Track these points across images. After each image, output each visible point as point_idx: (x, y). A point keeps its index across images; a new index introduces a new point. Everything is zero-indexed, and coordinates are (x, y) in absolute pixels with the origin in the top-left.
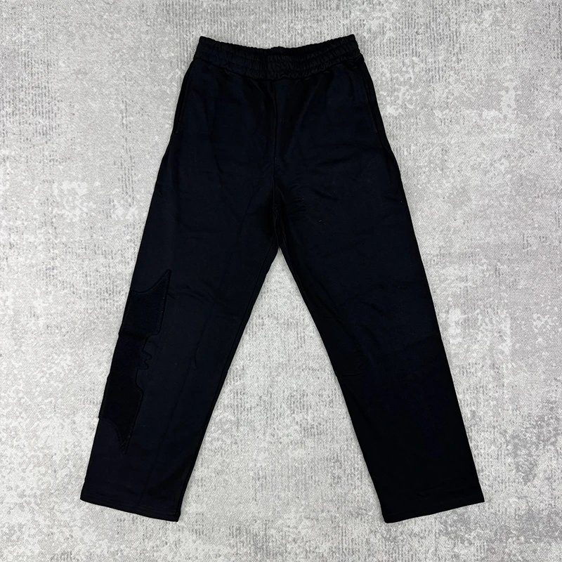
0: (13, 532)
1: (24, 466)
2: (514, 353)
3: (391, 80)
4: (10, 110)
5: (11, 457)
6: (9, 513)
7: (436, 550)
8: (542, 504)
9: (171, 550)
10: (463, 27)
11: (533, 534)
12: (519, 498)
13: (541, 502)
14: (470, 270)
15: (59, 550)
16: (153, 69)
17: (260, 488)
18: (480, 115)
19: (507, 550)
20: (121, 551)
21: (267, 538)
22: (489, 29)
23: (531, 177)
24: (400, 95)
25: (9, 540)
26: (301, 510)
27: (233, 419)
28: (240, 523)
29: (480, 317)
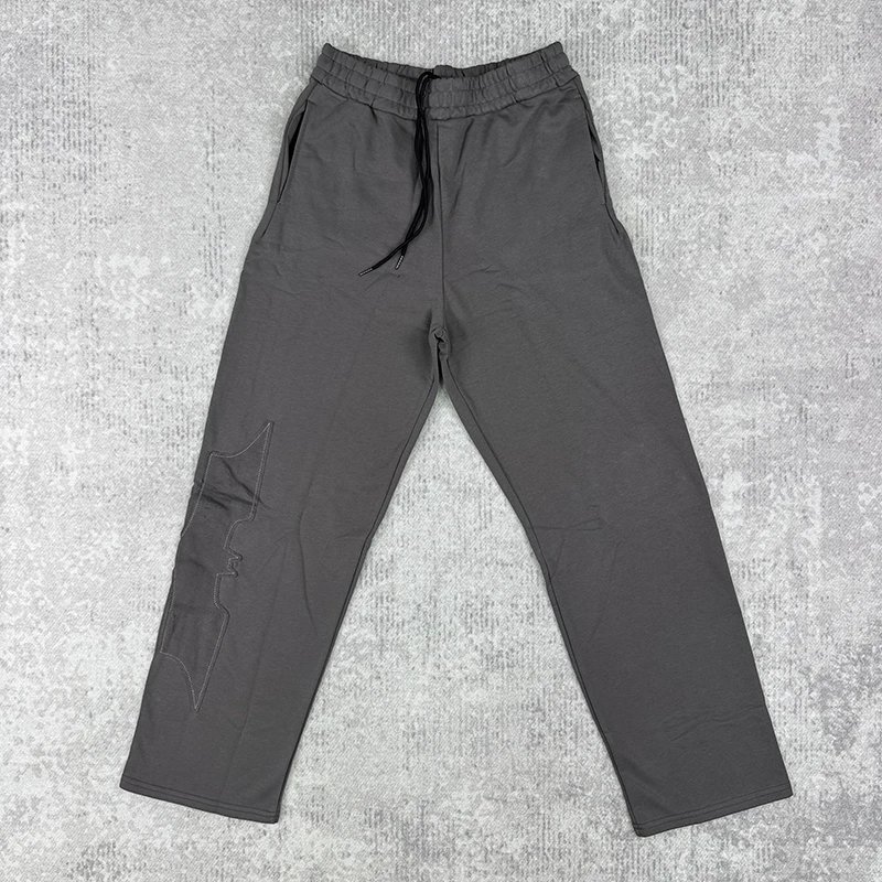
0: (22, 809)
1: (42, 707)
2: (826, 545)
3: (641, 101)
4: (28, 139)
5: (22, 692)
6: (17, 779)
7: (692, 854)
8: (863, 786)
9: (272, 844)
10: (759, 17)
11: (848, 833)
12: (827, 775)
13: (863, 782)
14: (760, 410)
15: (95, 840)
16: (258, 76)
17: (415, 749)
18: (783, 161)
19: (805, 857)
20: (194, 843)
21: (424, 828)
22: (801, 21)
23: (862, 262)
24: (655, 125)
25: (16, 822)
26: (479, 785)
27: (374, 638)
28: (381, 804)
29: (773, 486)
